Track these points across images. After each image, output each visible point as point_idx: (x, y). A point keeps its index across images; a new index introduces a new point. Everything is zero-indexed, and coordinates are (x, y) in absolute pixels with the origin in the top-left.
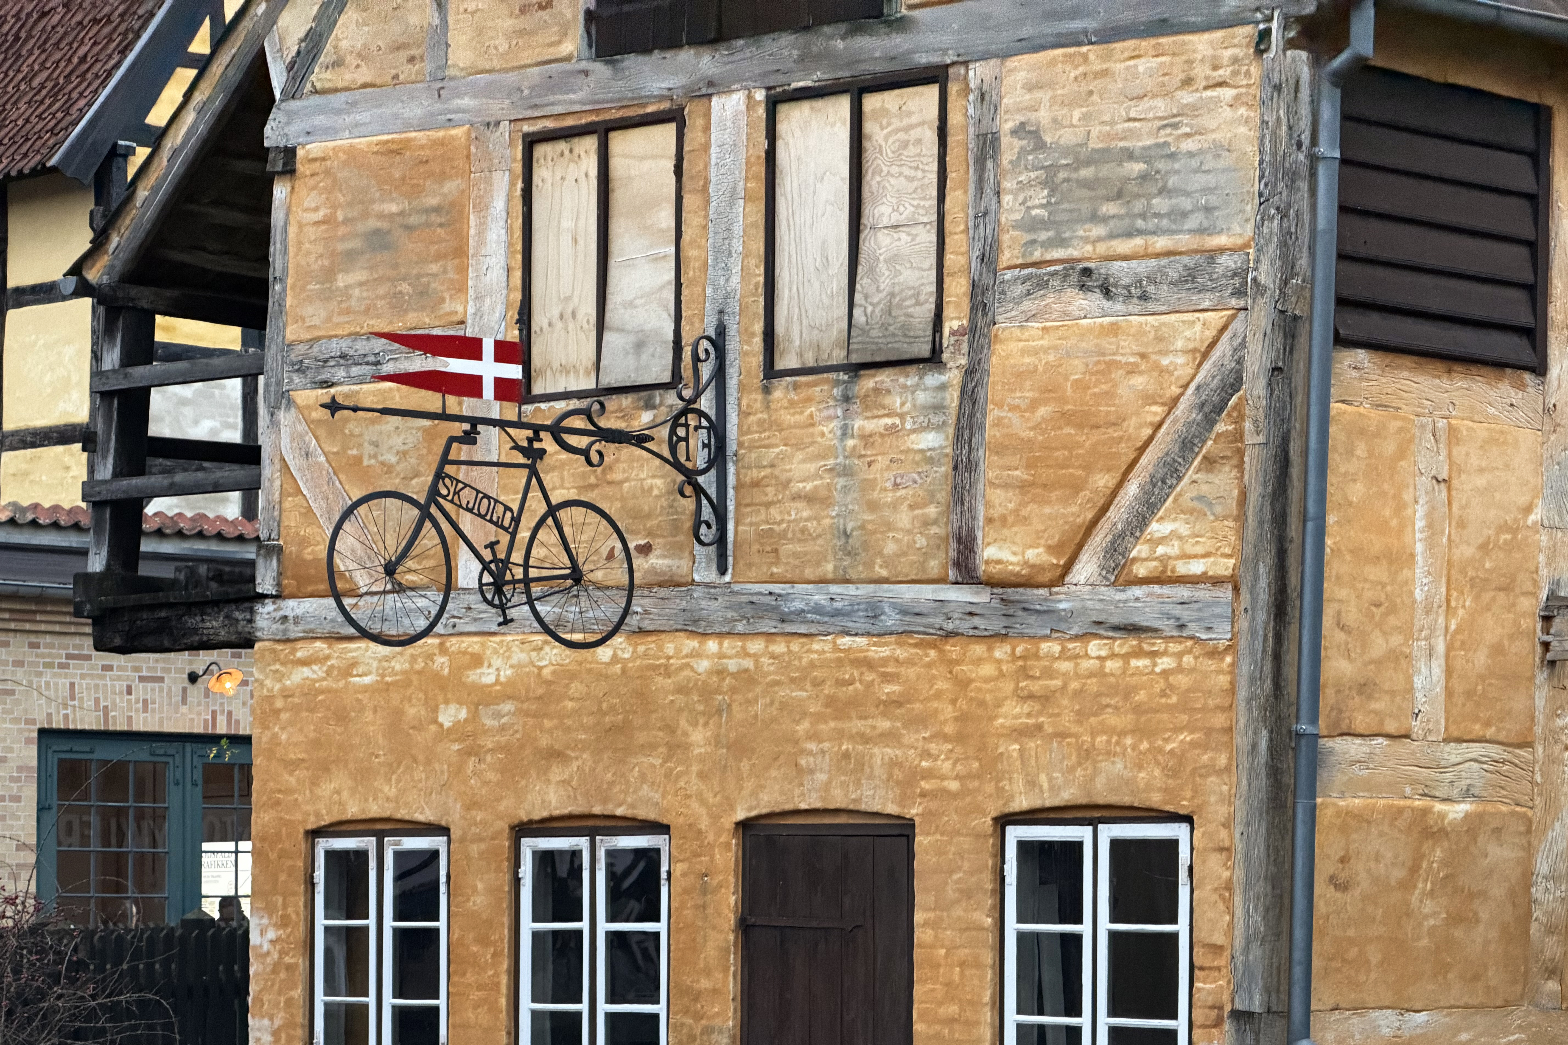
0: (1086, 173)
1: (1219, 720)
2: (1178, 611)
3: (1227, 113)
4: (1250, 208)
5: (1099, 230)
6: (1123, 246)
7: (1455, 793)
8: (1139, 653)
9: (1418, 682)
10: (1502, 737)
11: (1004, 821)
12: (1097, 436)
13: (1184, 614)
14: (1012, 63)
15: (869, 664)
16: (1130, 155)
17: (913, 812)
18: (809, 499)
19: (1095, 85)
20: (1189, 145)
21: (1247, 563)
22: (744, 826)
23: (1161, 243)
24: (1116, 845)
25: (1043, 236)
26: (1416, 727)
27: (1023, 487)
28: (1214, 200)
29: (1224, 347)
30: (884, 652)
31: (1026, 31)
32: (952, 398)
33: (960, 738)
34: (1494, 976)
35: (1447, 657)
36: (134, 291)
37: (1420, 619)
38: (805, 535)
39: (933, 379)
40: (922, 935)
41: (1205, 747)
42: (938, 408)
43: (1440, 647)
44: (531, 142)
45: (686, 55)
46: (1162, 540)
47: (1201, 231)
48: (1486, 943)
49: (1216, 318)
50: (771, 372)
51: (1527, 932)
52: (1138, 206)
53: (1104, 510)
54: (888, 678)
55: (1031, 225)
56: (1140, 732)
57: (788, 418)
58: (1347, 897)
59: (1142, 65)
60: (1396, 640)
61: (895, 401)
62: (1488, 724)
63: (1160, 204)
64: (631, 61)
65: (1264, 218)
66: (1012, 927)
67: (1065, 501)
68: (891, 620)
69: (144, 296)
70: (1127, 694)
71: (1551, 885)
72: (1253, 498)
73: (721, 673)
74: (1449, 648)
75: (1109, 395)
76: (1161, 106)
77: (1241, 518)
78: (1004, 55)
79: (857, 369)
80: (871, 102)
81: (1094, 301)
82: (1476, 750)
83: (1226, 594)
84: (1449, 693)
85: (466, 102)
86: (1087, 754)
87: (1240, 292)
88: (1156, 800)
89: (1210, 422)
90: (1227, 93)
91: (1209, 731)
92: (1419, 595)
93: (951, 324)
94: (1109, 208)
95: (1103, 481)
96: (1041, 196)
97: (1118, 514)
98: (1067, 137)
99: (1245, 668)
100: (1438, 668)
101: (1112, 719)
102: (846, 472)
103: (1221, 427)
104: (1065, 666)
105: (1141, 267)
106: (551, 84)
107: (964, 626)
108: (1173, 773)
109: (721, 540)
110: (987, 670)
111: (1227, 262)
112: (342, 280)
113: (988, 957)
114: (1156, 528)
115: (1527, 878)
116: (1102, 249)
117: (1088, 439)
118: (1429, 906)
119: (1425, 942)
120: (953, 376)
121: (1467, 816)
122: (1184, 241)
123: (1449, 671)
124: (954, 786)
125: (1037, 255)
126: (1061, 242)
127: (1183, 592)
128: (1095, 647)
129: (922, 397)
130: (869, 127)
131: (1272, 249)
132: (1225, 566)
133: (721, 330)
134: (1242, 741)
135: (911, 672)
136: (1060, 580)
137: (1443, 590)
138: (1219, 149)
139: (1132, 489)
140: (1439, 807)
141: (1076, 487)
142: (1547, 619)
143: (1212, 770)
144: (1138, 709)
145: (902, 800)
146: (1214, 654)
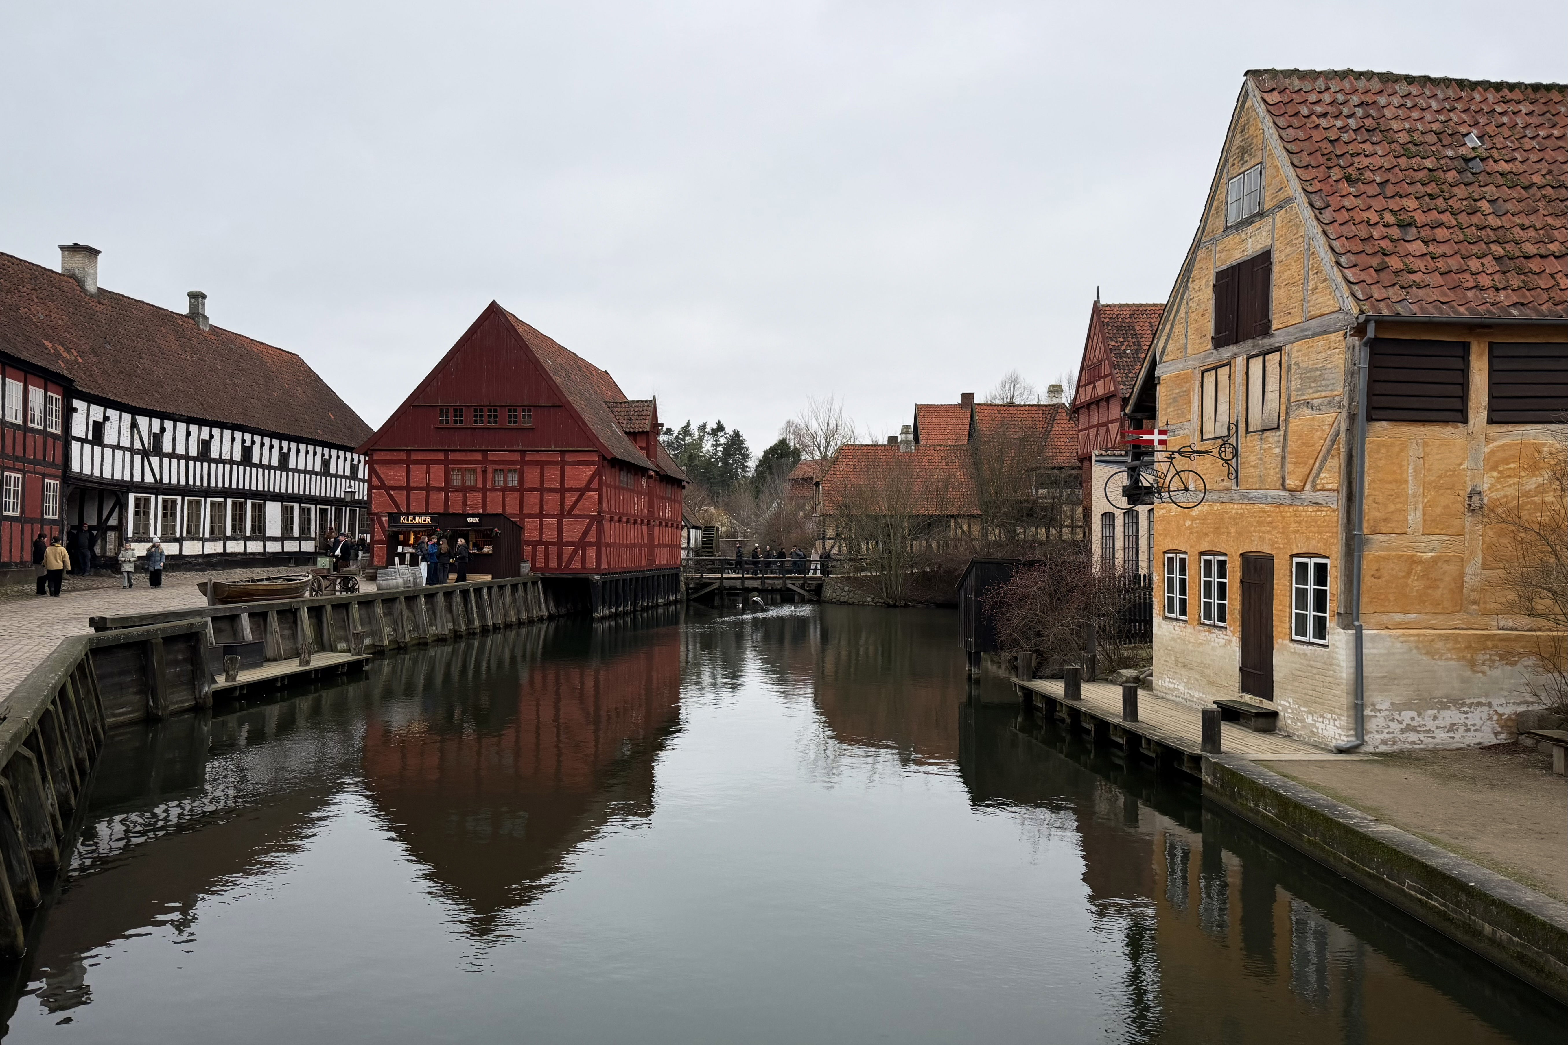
0: (1308, 375)
1: (1335, 530)
2: (1326, 499)
3: (1337, 356)
4: (1342, 383)
5: (1311, 391)
6: (1316, 395)
7: (1426, 550)
8: (1318, 511)
9: (1409, 518)
10: (1449, 533)
11: (1292, 556)
12: (1310, 449)
13: (1328, 499)
14: (1295, 344)
15: (1265, 512)
16: (1317, 369)
17: (1273, 553)
18: (1254, 467)
19: (1310, 350)
20: (1329, 366)
21: (1341, 485)
22: (1242, 555)
23: (1323, 394)
24: (1315, 564)
25: (1300, 393)
26: (1409, 531)
27: (1295, 463)
28: (1334, 381)
29: (1336, 424)
30: (1268, 509)
31: (1297, 336)
32: (1282, 438)
33: (1283, 533)
34: (1446, 604)
35: (1423, 510)
36: (1136, 414)
37: (1410, 499)
38: (1253, 477)
39: (1278, 433)
40: (1275, 587)
41: (1331, 537)
42: (1279, 441)
43: (1421, 507)
44: (1203, 373)
45: (1231, 347)
46: (1323, 479)
47: (1331, 390)
48: (1442, 594)
49: (1334, 415)
50: (1247, 432)
51: (1462, 591)
52: (1319, 383)
53: (1312, 470)
54: (1269, 516)
55: (1298, 390)
56: (1320, 533)
57: (1250, 445)
58: (1380, 581)
59: (1320, 343)
60: (1399, 506)
61: (1270, 440)
62: (1442, 529)
63: (1323, 383)
64: (1221, 349)
65: (1345, 386)
66: (1294, 585)
67: (1303, 467)
68: (1270, 500)
69: (1139, 416)
70: (1316, 522)
71: (1473, 577)
72: (1342, 467)
73: (1237, 513)
74: (1425, 507)
75: (1312, 437)
76: (1323, 355)
77: (1340, 472)
78: (1293, 343)
79: (1263, 431)
80: (1267, 357)
81: (1308, 411)
82: (1438, 537)
83: (1336, 494)
84: (1424, 521)
85: (1190, 363)
86: (1308, 538)
87: (1339, 408)
88: (1322, 552)
89: (1333, 445)
90: (1337, 350)
91: (1333, 533)
92: (1410, 492)
93: (1282, 418)
94: (1313, 385)
95: (1311, 462)
96: (1299, 382)
97: (1314, 472)
98: (1305, 365)
99: (1340, 515)
100: (1419, 513)
101: (1312, 528)
102: (1261, 459)
103: (1335, 446)
104: (1304, 514)
105: (1319, 401)
106: (1206, 357)
107: (1283, 502)
108: (1325, 545)
109: (1237, 477)
110: (1288, 514)
111: (1337, 399)
112: (1169, 410)
113: (1288, 594)
114: (1322, 475)
115: (1462, 575)
116: (1311, 396)
117: (1308, 450)
118: (1416, 583)
119: (1415, 594)
120: (1282, 432)
121: (1432, 557)
122: (1328, 393)
123: (1424, 515)
124: (1281, 546)
125: (1298, 398)
126: (1303, 395)
127: (1327, 493)
128: (1310, 509)
129: (1276, 439)
130: (1267, 364)
131: (1347, 395)
132: (1335, 486)
133: (1237, 422)
134: (1340, 536)
135: (1274, 514)
136: (1303, 490)
137: (1421, 490)
138: (1336, 367)
139: (1317, 464)
140: (1419, 554)
141: (1306, 464)
142: (1470, 497)
143: (1333, 544)
144: (1318, 527)
145: (1272, 550)
146: (1334, 511)
